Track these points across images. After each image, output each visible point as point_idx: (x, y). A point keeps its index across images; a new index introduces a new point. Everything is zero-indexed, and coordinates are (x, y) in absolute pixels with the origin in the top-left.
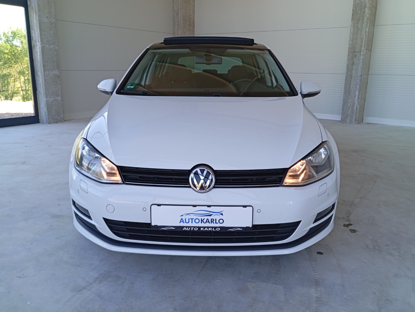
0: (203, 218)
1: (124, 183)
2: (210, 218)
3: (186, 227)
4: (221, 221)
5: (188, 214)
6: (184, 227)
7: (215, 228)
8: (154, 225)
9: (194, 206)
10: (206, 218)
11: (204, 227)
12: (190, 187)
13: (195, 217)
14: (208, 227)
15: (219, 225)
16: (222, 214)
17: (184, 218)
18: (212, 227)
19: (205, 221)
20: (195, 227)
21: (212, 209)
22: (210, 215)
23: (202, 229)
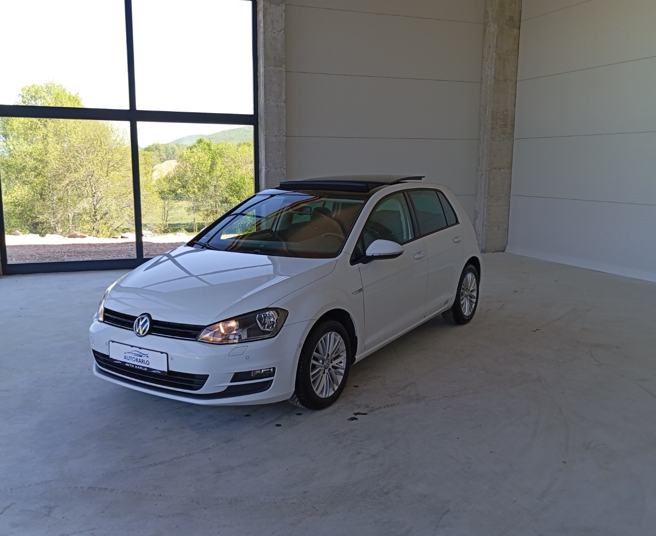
0: (138, 357)
1: (103, 322)
2: (141, 358)
3: (127, 363)
4: (148, 363)
5: (128, 353)
6: (126, 363)
7: (144, 367)
8: (112, 358)
9: (132, 346)
10: (139, 358)
11: (138, 366)
12: (133, 330)
13: (133, 356)
14: (140, 366)
15: (146, 366)
16: (147, 356)
17: (126, 355)
18: (142, 367)
19: (138, 360)
20: (132, 364)
21: (142, 351)
22: (141, 356)
23: (136, 367)
